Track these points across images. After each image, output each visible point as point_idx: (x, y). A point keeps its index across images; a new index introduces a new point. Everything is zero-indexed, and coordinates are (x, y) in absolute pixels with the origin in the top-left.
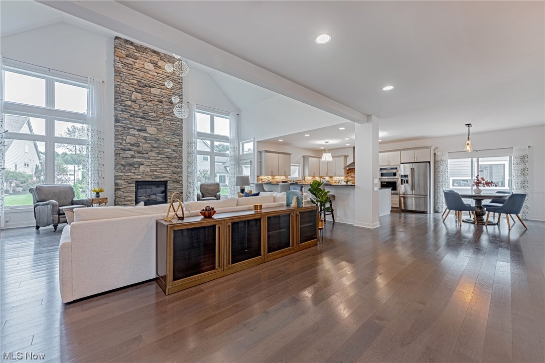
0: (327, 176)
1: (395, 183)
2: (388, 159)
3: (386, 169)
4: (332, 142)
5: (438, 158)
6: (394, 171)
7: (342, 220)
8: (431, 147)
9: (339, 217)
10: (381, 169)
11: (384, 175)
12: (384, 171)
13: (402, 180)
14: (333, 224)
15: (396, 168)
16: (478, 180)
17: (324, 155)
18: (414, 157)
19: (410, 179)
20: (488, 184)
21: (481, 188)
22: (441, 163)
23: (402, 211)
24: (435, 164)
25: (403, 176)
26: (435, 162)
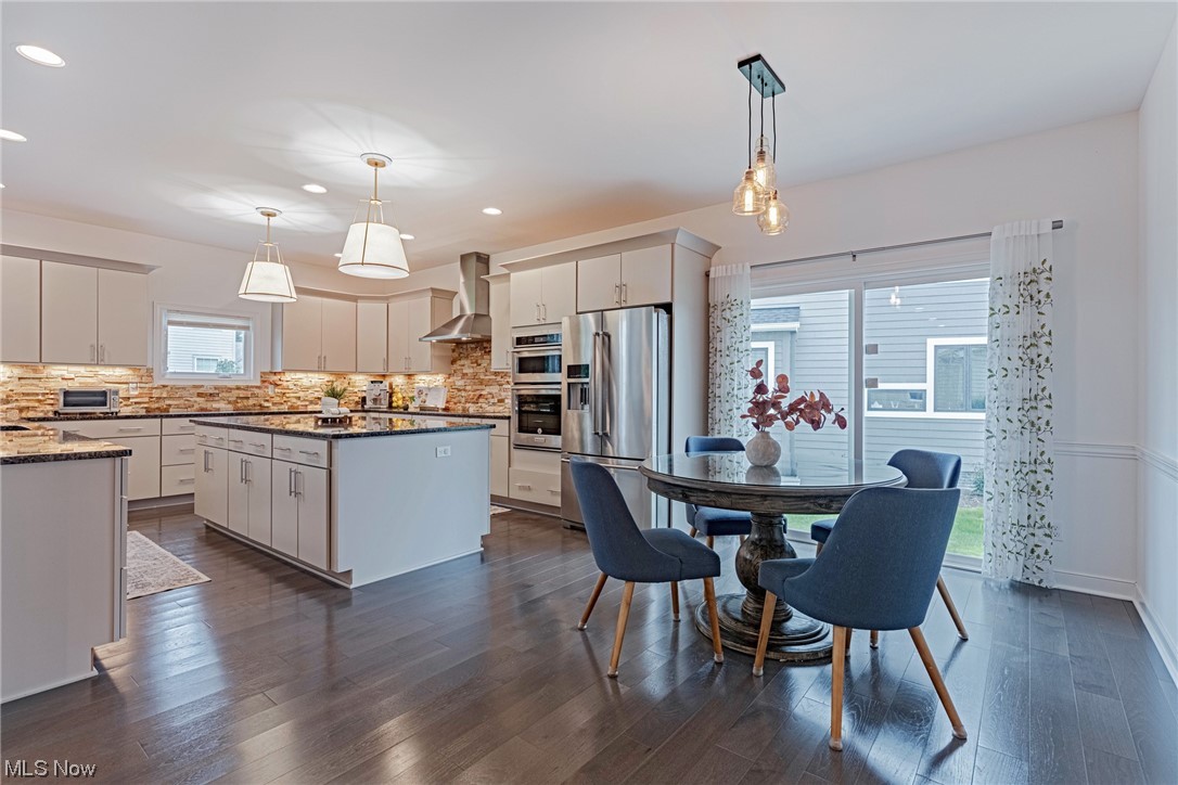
1: (557, 402)
3: (532, 340)
6: (556, 348)
10: (519, 342)
12: (527, 351)
13: (570, 387)
19: (591, 381)
20: (812, 410)
21: (777, 430)
22: (727, 314)
23: (573, 528)
24: (707, 316)
25: (574, 371)
26: (708, 309)
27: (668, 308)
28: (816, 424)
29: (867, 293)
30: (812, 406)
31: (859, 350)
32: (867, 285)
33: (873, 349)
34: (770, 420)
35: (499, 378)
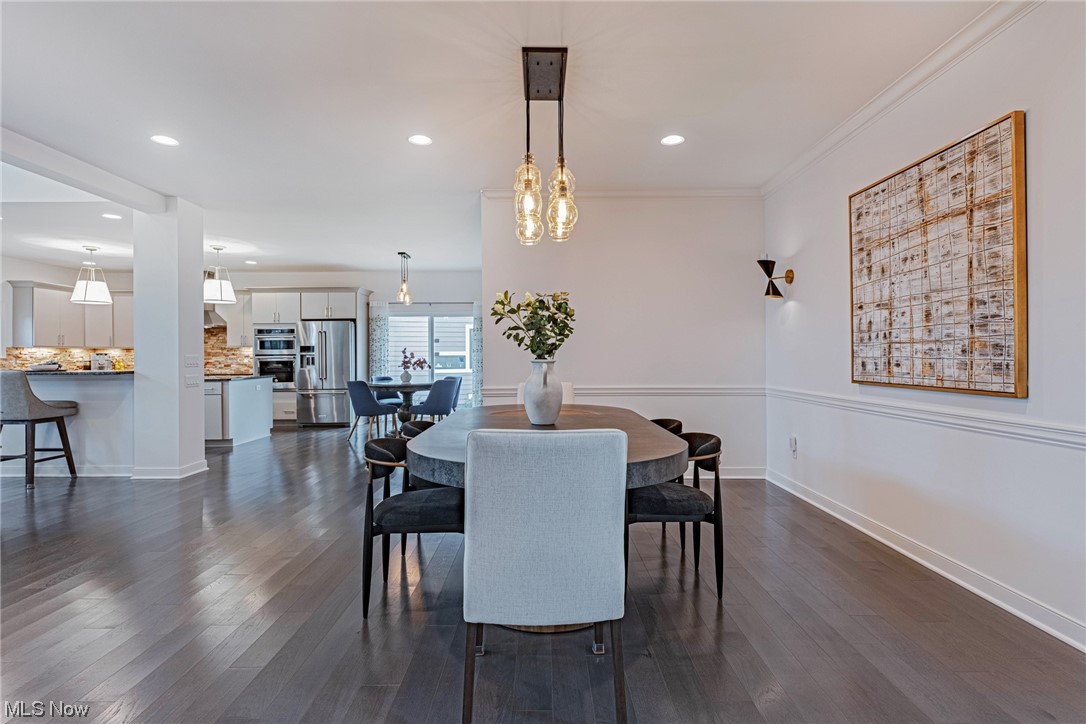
0: (112, 346)
1: (289, 365)
2: (276, 308)
3: (269, 331)
4: (107, 249)
5: (374, 314)
6: (289, 337)
7: (99, 470)
8: (358, 288)
9: (92, 463)
10: (260, 332)
11: (267, 345)
12: (267, 338)
13: (302, 357)
14: (73, 484)
15: (292, 331)
16: (406, 357)
17: (80, 285)
18: (327, 309)
19: (316, 354)
20: (420, 364)
21: (410, 371)
22: (378, 323)
23: (304, 427)
24: (368, 324)
25: (305, 349)
26: (368, 320)
27: (354, 320)
28: (422, 368)
29: (436, 319)
30: (422, 363)
31: (433, 341)
32: (436, 316)
33: (437, 341)
34: (408, 367)
35: (225, 352)
